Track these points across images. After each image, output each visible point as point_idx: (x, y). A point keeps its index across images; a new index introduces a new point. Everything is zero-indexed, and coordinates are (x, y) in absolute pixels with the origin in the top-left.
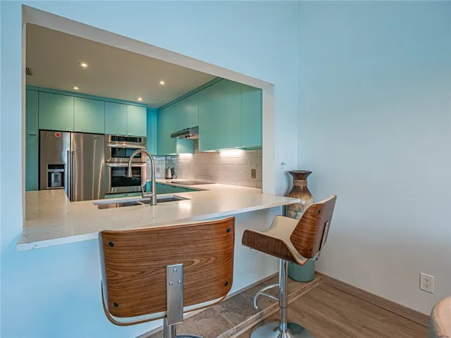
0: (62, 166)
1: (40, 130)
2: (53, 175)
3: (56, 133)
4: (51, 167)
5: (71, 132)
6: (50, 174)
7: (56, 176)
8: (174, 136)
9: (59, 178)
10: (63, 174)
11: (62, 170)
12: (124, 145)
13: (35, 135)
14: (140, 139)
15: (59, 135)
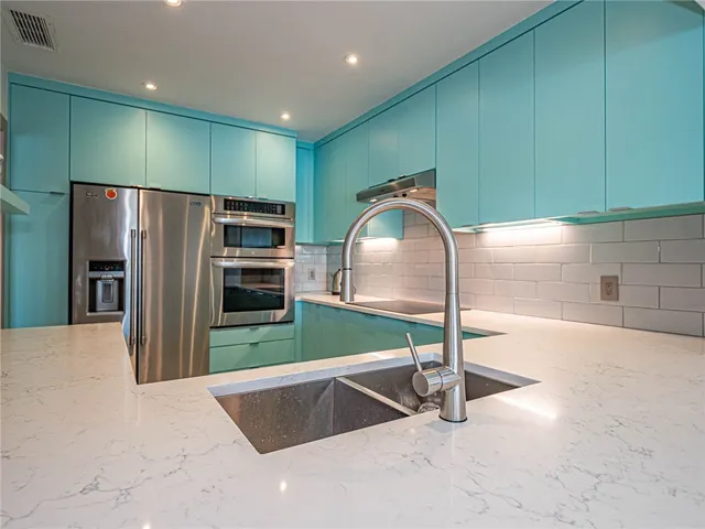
0: (120, 265)
1: (72, 183)
2: (100, 284)
3: (107, 190)
4: (96, 266)
5: (139, 189)
6: (93, 282)
7: (107, 287)
8: (363, 197)
9: (114, 290)
10: (121, 281)
11: (120, 274)
12: (245, 218)
13: (63, 194)
14: (283, 206)
15: (112, 194)
